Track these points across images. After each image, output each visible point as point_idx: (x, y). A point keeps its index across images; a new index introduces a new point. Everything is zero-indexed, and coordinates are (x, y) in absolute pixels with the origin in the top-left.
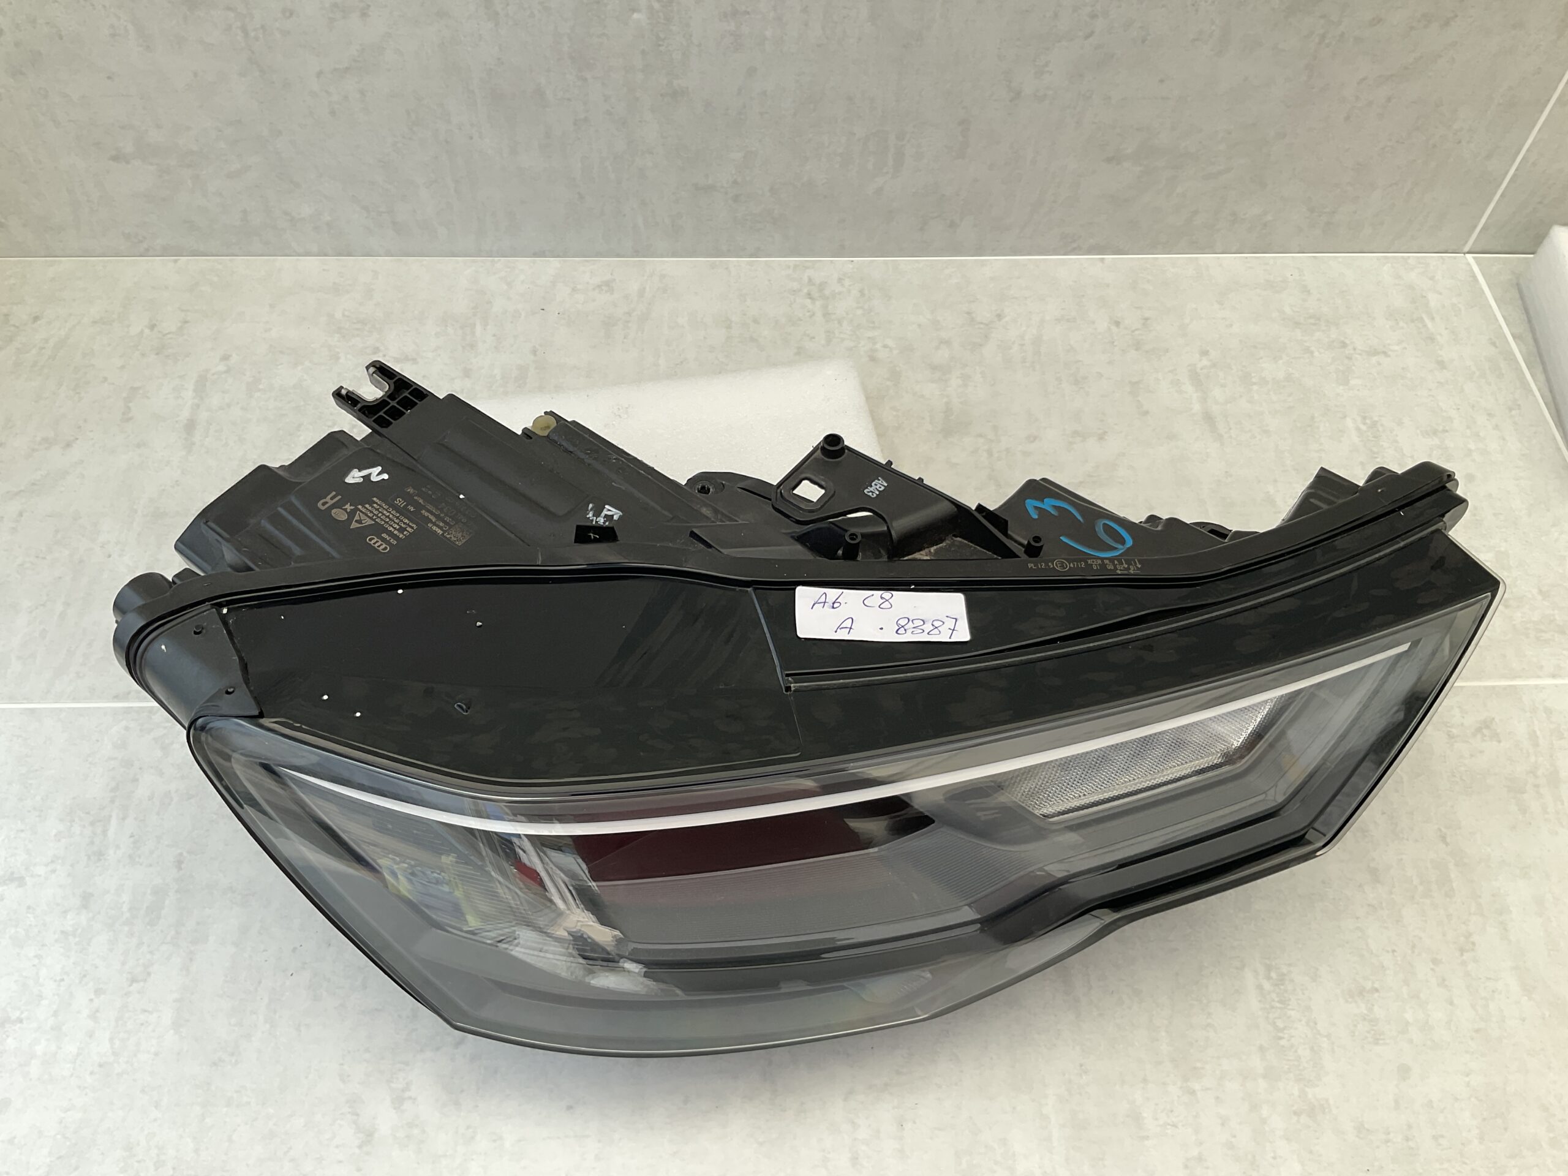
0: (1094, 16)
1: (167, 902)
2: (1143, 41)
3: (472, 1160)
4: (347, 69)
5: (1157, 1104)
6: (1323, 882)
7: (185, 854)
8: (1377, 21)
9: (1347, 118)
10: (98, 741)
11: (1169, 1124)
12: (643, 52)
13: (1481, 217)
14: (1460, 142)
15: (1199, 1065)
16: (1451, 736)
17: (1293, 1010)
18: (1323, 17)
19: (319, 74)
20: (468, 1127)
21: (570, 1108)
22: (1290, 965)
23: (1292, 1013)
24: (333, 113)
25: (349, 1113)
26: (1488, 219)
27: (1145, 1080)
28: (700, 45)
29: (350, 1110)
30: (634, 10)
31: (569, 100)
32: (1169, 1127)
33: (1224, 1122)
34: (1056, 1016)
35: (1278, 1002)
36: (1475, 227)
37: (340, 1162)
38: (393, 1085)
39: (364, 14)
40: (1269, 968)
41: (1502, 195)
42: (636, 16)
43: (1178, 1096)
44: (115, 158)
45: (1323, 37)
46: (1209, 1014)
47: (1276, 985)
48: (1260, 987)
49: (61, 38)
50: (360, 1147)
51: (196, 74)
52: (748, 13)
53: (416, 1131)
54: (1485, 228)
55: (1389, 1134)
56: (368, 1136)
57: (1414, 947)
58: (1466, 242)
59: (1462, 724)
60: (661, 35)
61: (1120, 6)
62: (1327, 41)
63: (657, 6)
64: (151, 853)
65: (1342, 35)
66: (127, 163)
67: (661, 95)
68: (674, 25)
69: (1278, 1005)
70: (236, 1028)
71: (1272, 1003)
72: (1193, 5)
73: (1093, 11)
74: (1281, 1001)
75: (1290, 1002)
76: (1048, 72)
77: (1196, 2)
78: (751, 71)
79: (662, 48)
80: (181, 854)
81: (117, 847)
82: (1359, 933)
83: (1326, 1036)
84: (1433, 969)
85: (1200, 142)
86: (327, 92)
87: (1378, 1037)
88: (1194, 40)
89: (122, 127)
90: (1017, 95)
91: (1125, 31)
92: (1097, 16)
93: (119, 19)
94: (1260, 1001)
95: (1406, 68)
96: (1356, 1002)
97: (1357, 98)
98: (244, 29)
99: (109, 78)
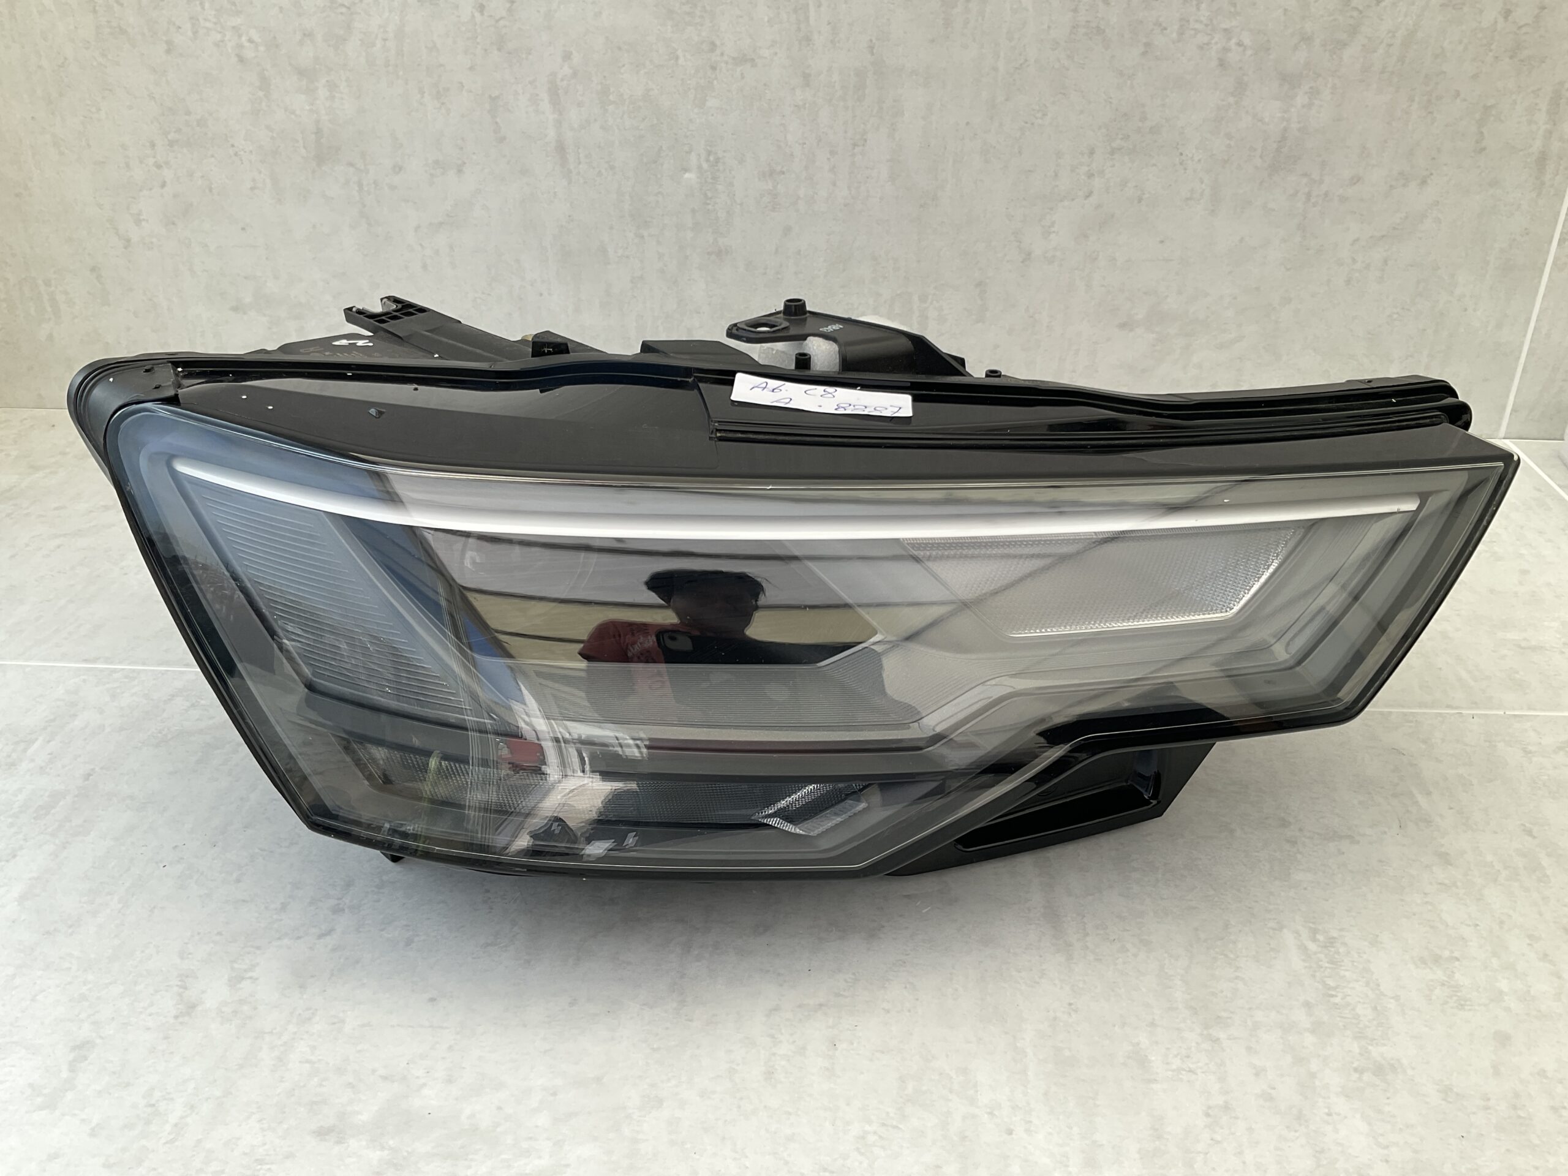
0: (1090, 176)
1: (61, 803)
2: (1140, 200)
3: (302, 1039)
4: (441, 224)
5: (1168, 1049)
6: (1380, 861)
7: (97, 769)
8: (1356, 180)
9: (1348, 282)
10: (52, 688)
11: (1184, 1070)
12: (693, 211)
13: (1508, 396)
14: (1466, 310)
15: (1224, 1014)
16: (1527, 752)
17: (1347, 970)
18: (1305, 175)
19: (417, 228)
20: (308, 1009)
21: (432, 1000)
22: (1341, 930)
23: (1347, 974)
24: (425, 267)
25: (177, 986)
26: (1515, 397)
27: (1153, 1024)
28: (741, 204)
29: (179, 983)
30: (686, 170)
31: (627, 257)
32: (1184, 1072)
33: (1258, 1072)
34: (1041, 956)
35: (1328, 963)
36: (1504, 407)
37: (149, 1029)
38: (236, 966)
39: (460, 171)
40: (1315, 931)
41: (1524, 370)
42: (687, 175)
43: (1197, 1043)
44: (235, 309)
45: (1309, 195)
46: (1238, 968)
47: (1326, 947)
48: (1303, 949)
49: (211, 190)
50: (176, 1017)
51: (314, 227)
52: (783, 173)
53: (245, 1008)
54: (1514, 410)
55: (1489, 1099)
56: (189, 1008)
57: (1502, 923)
58: (1500, 425)
59: (1540, 743)
60: (709, 194)
61: (1113, 166)
62: (1313, 200)
63: (705, 166)
64: (64, 767)
65: (1326, 194)
66: (245, 313)
67: (708, 253)
68: (719, 184)
69: (1327, 965)
70: (85, 905)
71: (1320, 963)
72: (1181, 164)
73: (1089, 170)
74: (1331, 962)
75: (1343, 964)
76: (1054, 232)
77: (1183, 161)
78: (787, 230)
79: (710, 207)
80: (93, 770)
81: (32, 760)
82: (1430, 907)
83: (1392, 998)
84: (1529, 944)
85: (1208, 308)
86: (421, 245)
87: (1463, 1003)
88: (1187, 199)
89: (246, 278)
90: (1028, 257)
91: (1122, 190)
92: (1093, 175)
93: (260, 172)
94: (1304, 961)
95: (1394, 228)
96: (1431, 968)
97: (1354, 260)
98: (360, 185)
99: (243, 229)
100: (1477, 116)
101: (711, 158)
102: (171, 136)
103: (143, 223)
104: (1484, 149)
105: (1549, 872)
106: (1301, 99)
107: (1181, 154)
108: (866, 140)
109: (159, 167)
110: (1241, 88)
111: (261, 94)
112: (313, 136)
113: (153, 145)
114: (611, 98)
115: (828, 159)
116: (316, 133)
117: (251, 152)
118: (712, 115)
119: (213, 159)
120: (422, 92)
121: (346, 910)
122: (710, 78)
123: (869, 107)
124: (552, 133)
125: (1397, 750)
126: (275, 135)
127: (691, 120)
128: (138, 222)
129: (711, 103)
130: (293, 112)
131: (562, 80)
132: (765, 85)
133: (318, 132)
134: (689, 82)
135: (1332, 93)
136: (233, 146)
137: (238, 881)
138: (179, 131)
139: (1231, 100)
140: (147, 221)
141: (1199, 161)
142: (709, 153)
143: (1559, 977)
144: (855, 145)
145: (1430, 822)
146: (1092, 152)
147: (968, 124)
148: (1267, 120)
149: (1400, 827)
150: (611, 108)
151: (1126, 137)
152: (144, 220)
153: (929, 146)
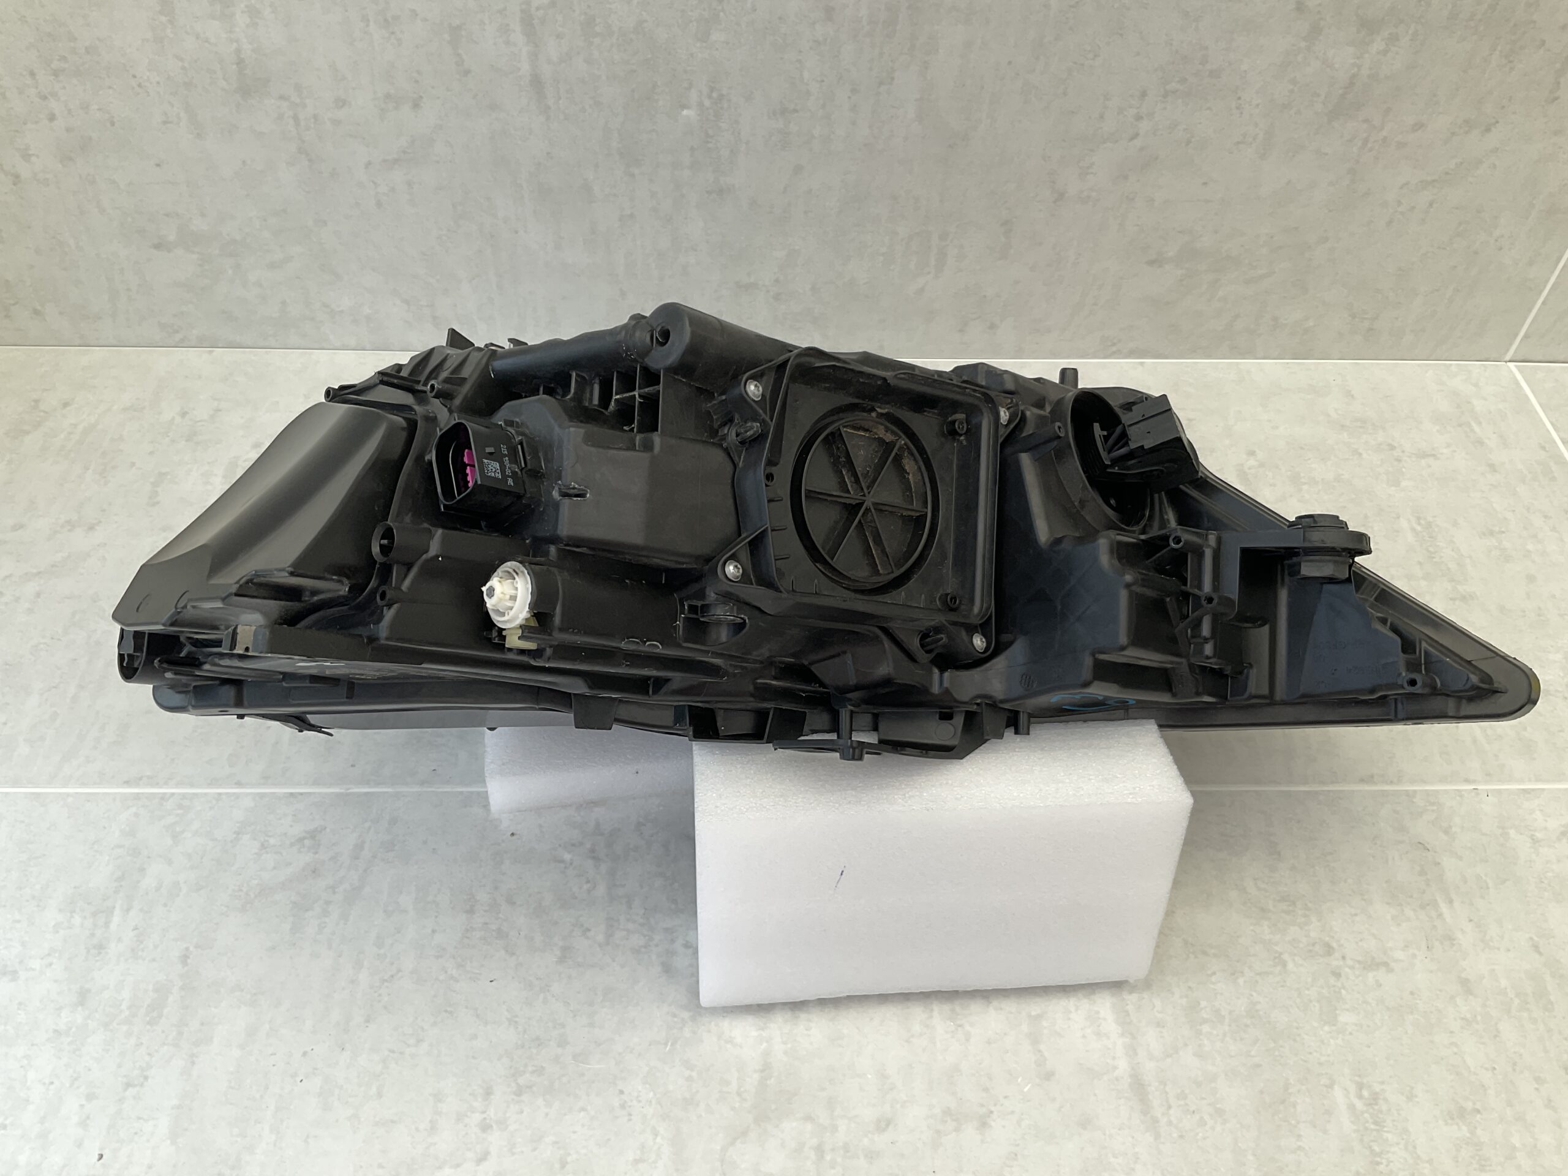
0: (1139, 118)
1: (170, 1000)
2: (1188, 142)
4: (396, 161)
6: (1412, 993)
7: (192, 948)
8: (1419, 126)
9: (1390, 223)
10: (105, 827)
12: (692, 149)
13: (1522, 325)
14: (1501, 249)
16: (1535, 841)
17: (1389, 1132)
18: (1366, 121)
19: (368, 164)
22: (1382, 1082)
23: (1390, 1136)
24: (379, 204)
26: (1529, 327)
28: (747, 143)
30: (684, 107)
31: (615, 195)
35: (1373, 1123)
36: (1516, 335)
39: (416, 106)
40: (1360, 1086)
41: (1544, 303)
42: (685, 112)
44: (157, 247)
45: (1366, 141)
46: (1299, 1136)
47: (1370, 1104)
48: (1352, 1107)
49: (113, 124)
51: (244, 163)
52: (797, 111)
54: (1526, 337)
57: (1514, 1064)
58: (1508, 350)
59: (1546, 829)
60: (711, 132)
61: (1165, 108)
62: (1370, 145)
63: (707, 103)
64: (156, 947)
65: (1385, 139)
66: (169, 251)
67: (708, 192)
68: (723, 122)
69: (1373, 1127)
70: (239, 1139)
71: (1367, 1125)
72: (1237, 108)
73: (1138, 113)
74: (1376, 1123)
75: (1385, 1124)
76: (1092, 173)
77: (1241, 105)
78: (798, 169)
79: (710, 145)
80: (187, 949)
81: (120, 940)
82: (1455, 1050)
83: (1427, 1162)
84: (1537, 1089)
85: (1242, 246)
86: (374, 183)
87: (1483, 1163)
88: (1238, 143)
89: (167, 215)
90: (1061, 196)
91: (1170, 133)
92: (1142, 118)
93: (173, 106)
94: (1352, 1122)
95: (1447, 173)
96: (1457, 1124)
97: (1399, 203)
98: (296, 118)
99: (158, 165)
100: (1558, 66)
101: (715, 95)
102: (55, 65)
103: (33, 159)
104: (1557, 99)
105: (1552, 998)
106: (1378, 45)
107: (1239, 98)
108: (893, 79)
109: (45, 98)
110: (1316, 30)
111: (164, 19)
112: (234, 67)
113: (32, 74)
114: (598, 29)
115: (849, 97)
116: (238, 64)
117: (158, 83)
118: (717, 49)
119: (111, 91)
120: (365, 19)
121: (495, 1126)
122: (715, 9)
123: (899, 44)
124: (525, 67)
125: (1423, 844)
126: (186, 65)
127: (692, 55)
128: (26, 156)
129: (716, 36)
130: (207, 41)
131: (538, 9)
132: (780, 18)
133: (240, 62)
134: (690, 13)
135: (1412, 40)
136: (134, 76)
137: (380, 1095)
138: (64, 59)
139: (1303, 44)
140: (38, 156)
141: (1258, 105)
142: (712, 89)
143: (1560, 1126)
144: (881, 83)
145: (1454, 940)
146: (1144, 94)
147: (1010, 63)
148: (1337, 66)
149: (1428, 947)
150: (597, 40)
151: (1183, 81)
152: (33, 155)
153: (964, 85)
